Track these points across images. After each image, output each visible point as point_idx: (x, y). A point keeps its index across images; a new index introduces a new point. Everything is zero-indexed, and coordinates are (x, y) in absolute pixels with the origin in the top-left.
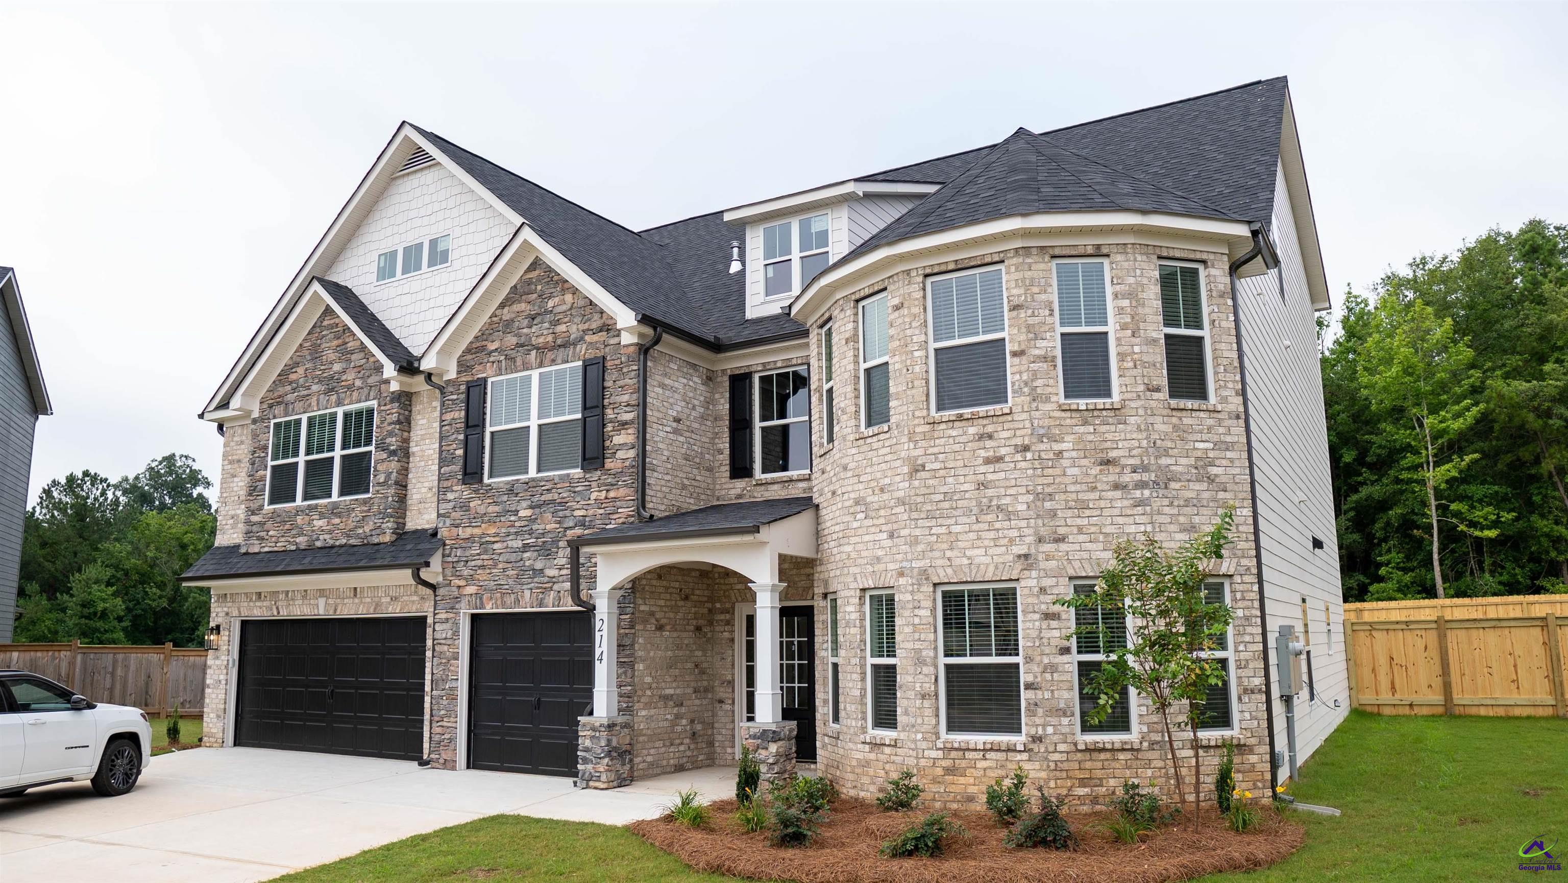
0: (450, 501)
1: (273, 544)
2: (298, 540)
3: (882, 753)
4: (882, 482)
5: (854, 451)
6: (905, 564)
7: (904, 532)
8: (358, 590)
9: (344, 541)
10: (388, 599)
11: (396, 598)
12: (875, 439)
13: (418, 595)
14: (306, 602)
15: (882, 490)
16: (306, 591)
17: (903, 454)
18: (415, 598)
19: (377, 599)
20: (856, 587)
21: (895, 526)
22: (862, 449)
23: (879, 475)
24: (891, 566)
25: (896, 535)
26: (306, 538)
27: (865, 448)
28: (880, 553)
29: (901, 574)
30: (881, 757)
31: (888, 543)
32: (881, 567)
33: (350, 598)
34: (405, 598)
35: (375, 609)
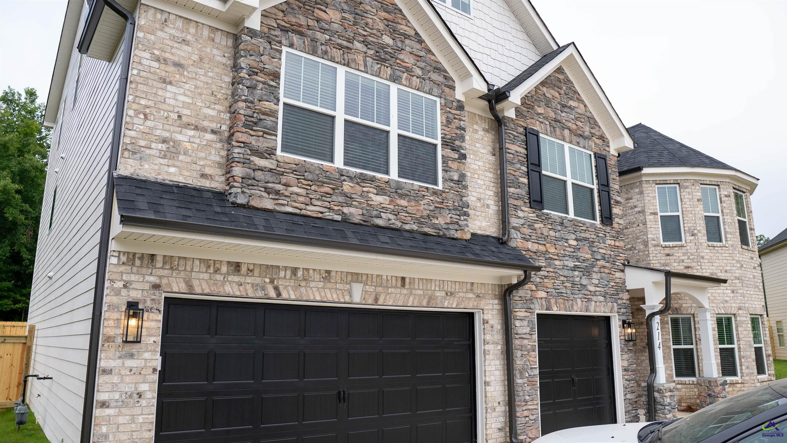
0: (520, 217)
1: (303, 206)
2: (346, 210)
3: (736, 387)
4: (725, 268)
5: (707, 251)
6: (741, 305)
7: (739, 291)
8: (407, 281)
9: (415, 227)
10: (443, 294)
11: (452, 294)
12: (720, 248)
13: (474, 293)
14: (329, 285)
15: (726, 271)
16: (328, 272)
17: (736, 258)
18: (471, 295)
19: (429, 292)
20: (714, 312)
21: (735, 288)
22: (712, 251)
23: (723, 265)
24: (734, 305)
25: (735, 292)
26: (360, 212)
27: (714, 251)
28: (727, 299)
29: (740, 309)
30: (735, 389)
31: (732, 295)
32: (728, 305)
33: (396, 287)
34: (461, 294)
35: (429, 302)
